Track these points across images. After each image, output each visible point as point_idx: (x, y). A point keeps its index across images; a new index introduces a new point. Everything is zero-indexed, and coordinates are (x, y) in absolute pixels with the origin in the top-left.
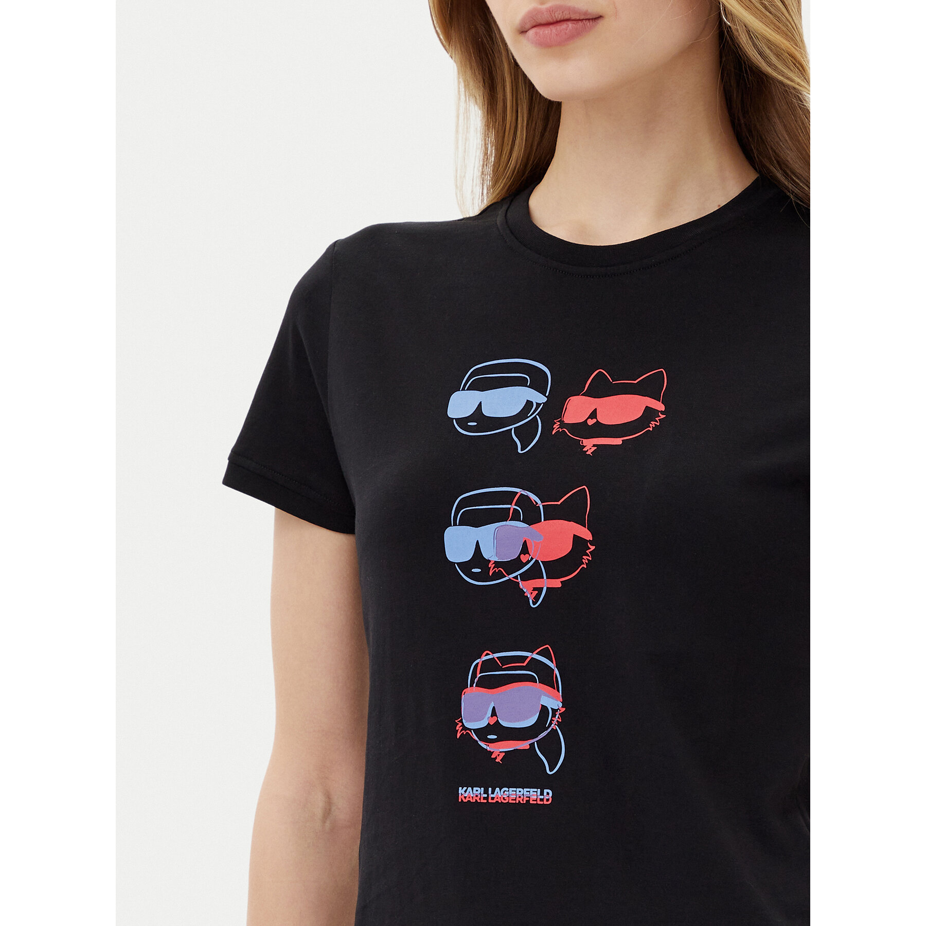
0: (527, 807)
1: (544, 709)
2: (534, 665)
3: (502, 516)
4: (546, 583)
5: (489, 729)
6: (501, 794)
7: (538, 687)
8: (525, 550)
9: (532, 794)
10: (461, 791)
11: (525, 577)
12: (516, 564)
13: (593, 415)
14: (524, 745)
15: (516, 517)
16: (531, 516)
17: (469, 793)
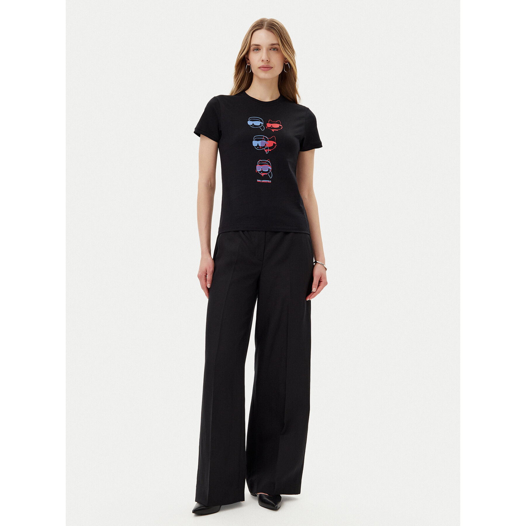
0: (268, 183)
1: (269, 169)
2: (267, 162)
3: (262, 140)
4: (269, 150)
5: (262, 171)
6: (263, 181)
7: (268, 165)
8: (266, 145)
9: (268, 181)
10: (257, 180)
11: (265, 149)
12: (264, 147)
13: (272, 126)
14: (267, 174)
15: (264, 140)
16: (266, 140)
17: (258, 181)
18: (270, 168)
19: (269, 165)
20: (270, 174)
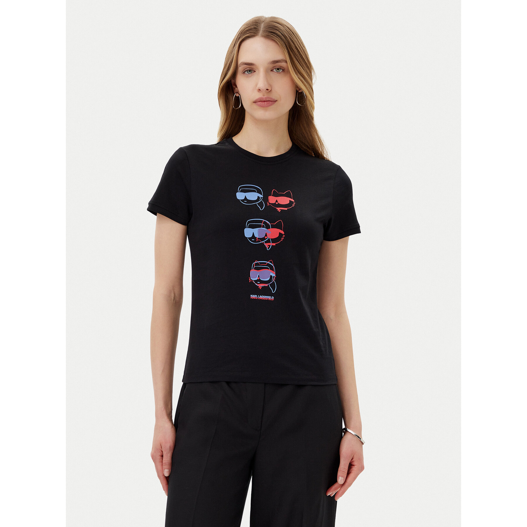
0: (268, 301)
1: (271, 276)
2: (268, 265)
3: (260, 226)
4: (271, 244)
5: (259, 280)
6: (261, 297)
7: (269, 271)
8: (266, 235)
9: (269, 297)
10: (251, 296)
11: (266, 242)
12: (263, 239)
13: (277, 201)
14: (267, 285)
15: (263, 227)
16: (268, 227)
17: (253, 296)
18: (273, 275)
19: (272, 269)
20: (273, 285)
